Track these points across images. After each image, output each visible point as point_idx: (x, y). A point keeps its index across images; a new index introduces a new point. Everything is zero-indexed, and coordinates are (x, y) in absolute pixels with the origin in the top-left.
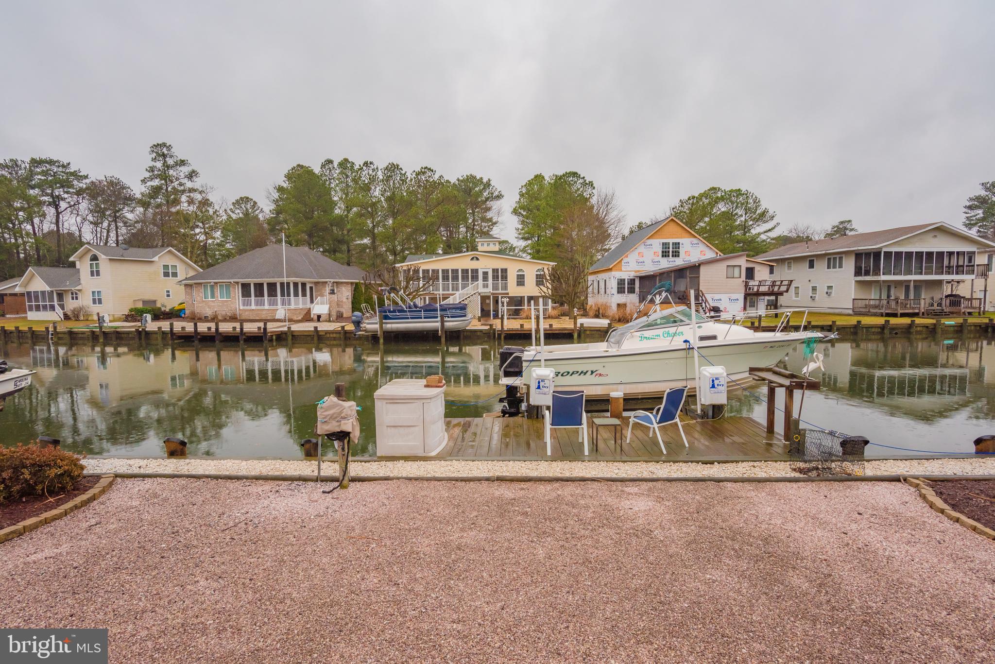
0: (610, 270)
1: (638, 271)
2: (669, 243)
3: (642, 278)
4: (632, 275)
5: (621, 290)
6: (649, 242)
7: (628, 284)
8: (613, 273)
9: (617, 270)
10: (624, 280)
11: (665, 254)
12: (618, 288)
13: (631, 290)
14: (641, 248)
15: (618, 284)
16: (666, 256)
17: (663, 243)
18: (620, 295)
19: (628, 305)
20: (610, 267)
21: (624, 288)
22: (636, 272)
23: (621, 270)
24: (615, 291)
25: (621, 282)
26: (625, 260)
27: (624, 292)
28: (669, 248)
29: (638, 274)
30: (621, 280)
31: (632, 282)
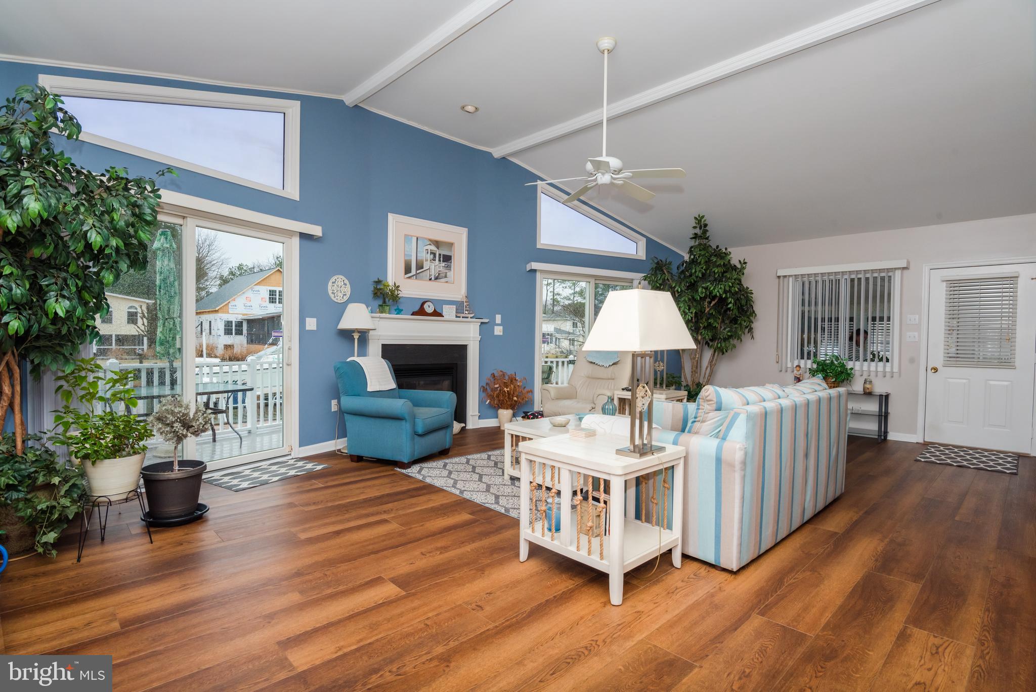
0: (216, 311)
1: (246, 314)
2: (275, 291)
3: (250, 322)
4: (240, 318)
5: (228, 331)
6: (257, 288)
7: (236, 326)
8: (219, 315)
9: (223, 312)
10: (231, 322)
11: (272, 300)
12: (225, 329)
13: (239, 332)
14: (249, 294)
15: (225, 326)
16: (273, 302)
17: (270, 291)
18: (227, 336)
19: (235, 346)
20: (217, 309)
21: (232, 330)
22: (244, 315)
23: (228, 313)
24: (222, 332)
25: (228, 324)
26: (232, 303)
27: (232, 334)
28: (275, 295)
29: (246, 317)
30: (228, 322)
31: (239, 324)
